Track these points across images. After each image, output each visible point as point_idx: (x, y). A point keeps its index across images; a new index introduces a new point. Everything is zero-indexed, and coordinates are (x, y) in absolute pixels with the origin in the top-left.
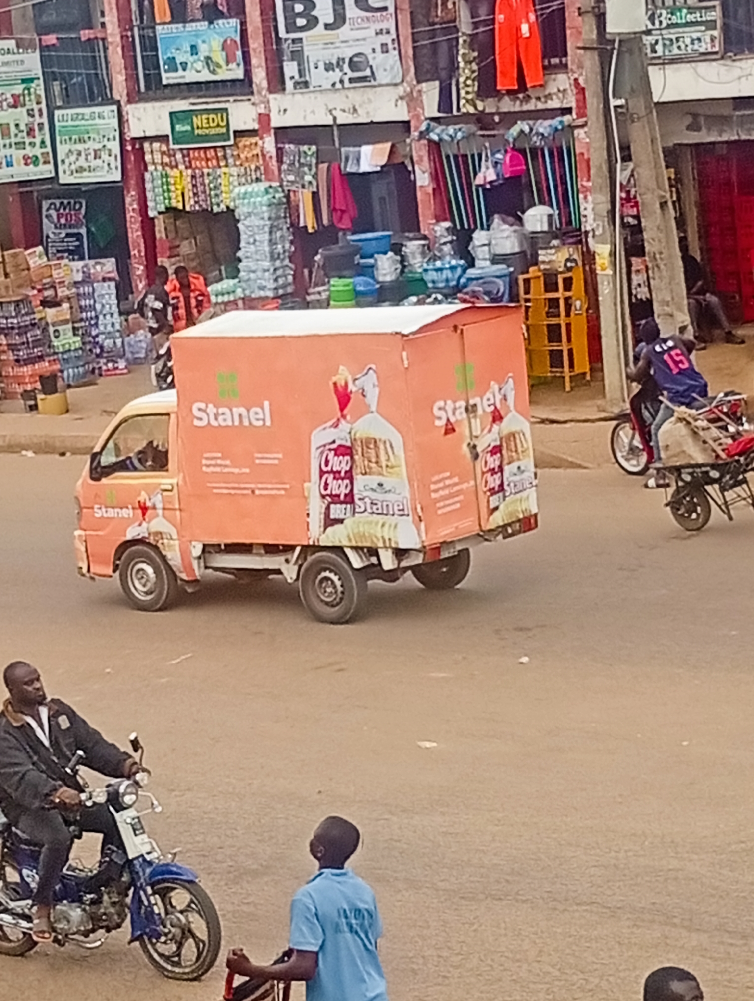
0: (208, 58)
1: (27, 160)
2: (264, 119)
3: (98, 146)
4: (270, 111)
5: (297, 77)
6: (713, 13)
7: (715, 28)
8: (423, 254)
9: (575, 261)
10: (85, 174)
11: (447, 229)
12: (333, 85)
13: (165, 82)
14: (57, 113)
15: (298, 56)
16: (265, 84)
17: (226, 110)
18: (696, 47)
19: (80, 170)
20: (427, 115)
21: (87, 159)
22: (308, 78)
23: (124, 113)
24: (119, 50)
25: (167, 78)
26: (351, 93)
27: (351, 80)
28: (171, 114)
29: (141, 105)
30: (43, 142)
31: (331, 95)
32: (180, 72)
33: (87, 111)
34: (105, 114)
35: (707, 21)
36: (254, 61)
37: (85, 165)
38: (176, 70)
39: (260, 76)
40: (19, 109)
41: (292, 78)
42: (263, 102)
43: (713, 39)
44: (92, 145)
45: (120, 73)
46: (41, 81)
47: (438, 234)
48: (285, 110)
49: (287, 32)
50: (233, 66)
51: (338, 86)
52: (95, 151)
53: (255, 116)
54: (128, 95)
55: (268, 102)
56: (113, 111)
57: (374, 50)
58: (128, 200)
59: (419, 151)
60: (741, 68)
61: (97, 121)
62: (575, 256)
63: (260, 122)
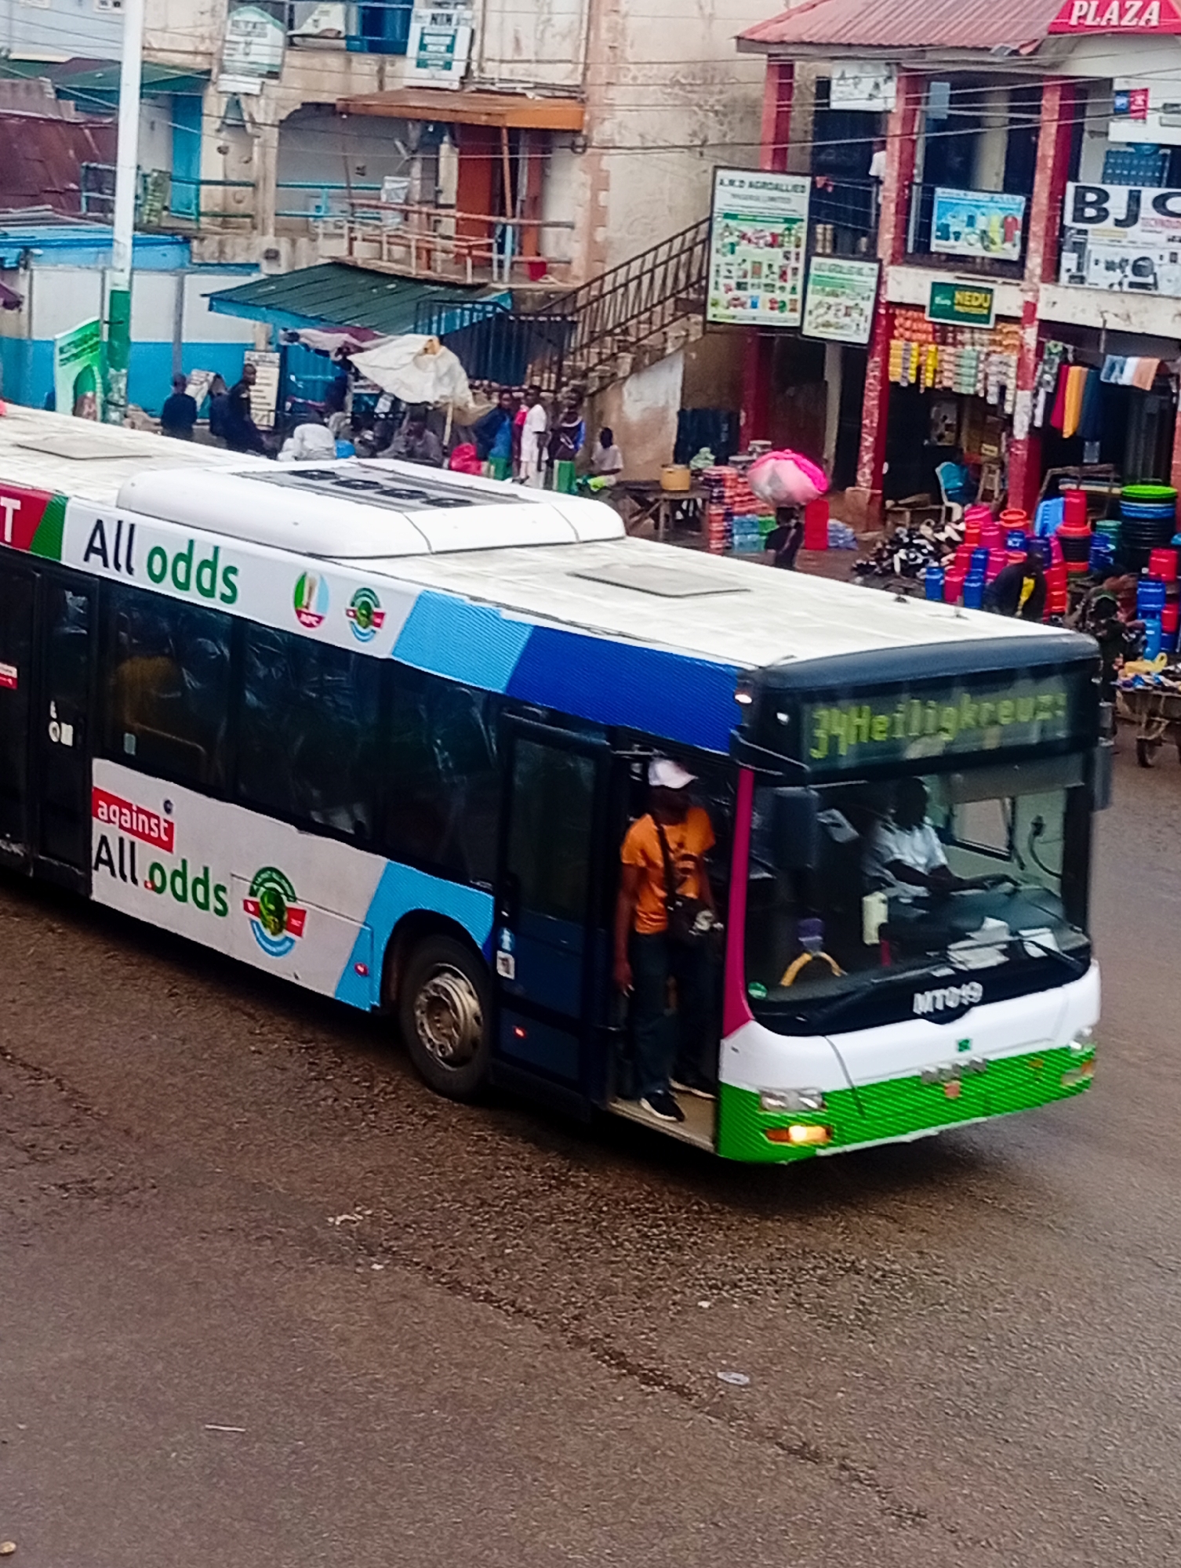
0: (984, 232)
1: (774, 305)
2: (1031, 308)
3: (851, 303)
4: (1038, 300)
5: (1074, 270)
10: (831, 330)
12: (1111, 285)
14: (815, 260)
15: (1079, 248)
16: (1038, 271)
17: (991, 291)
19: (827, 325)
21: (836, 315)
22: (1084, 273)
23: (884, 274)
25: (936, 245)
26: (1128, 298)
27: (1132, 285)
28: (934, 284)
29: (904, 269)
30: (794, 289)
31: (1107, 297)
32: (952, 242)
33: (846, 264)
34: (865, 271)
36: (1032, 245)
37: (833, 320)
38: (947, 239)
39: (1035, 263)
40: (776, 250)
41: (1069, 270)
42: (1032, 290)
44: (845, 301)
45: (888, 231)
46: (805, 224)
48: (1054, 303)
49: (1075, 220)
50: (1008, 245)
51: (1116, 288)
52: (847, 308)
53: (1021, 303)
54: (893, 255)
55: (1038, 291)
56: (873, 269)
57: (1161, 257)
58: (871, 365)
61: (855, 277)
63: (1025, 311)
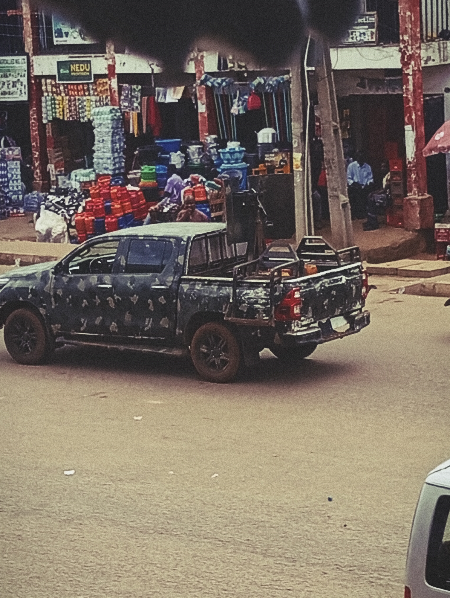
2: (111, 68)
3: (15, 80)
4: (115, 63)
6: (373, 19)
7: (373, 27)
8: (199, 154)
9: (285, 161)
10: (7, 96)
11: (215, 139)
13: (55, 43)
16: (113, 47)
17: (89, 62)
18: (362, 38)
19: (4, 93)
20: (206, 70)
21: (8, 87)
23: (31, 61)
24: (29, 23)
25: (57, 41)
28: (58, 63)
29: (41, 57)
32: (64, 38)
33: (9, 58)
34: (20, 61)
35: (369, 23)
37: (7, 90)
38: (62, 37)
39: (110, 43)
42: (111, 58)
43: (372, 33)
44: (12, 79)
45: (29, 37)
47: (209, 142)
48: (124, 63)
52: (14, 82)
53: (106, 66)
54: (33, 50)
55: (114, 58)
56: (24, 59)
58: (31, 112)
59: (200, 92)
60: (387, 52)
61: (15, 65)
62: (286, 159)
63: (109, 70)
